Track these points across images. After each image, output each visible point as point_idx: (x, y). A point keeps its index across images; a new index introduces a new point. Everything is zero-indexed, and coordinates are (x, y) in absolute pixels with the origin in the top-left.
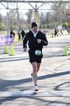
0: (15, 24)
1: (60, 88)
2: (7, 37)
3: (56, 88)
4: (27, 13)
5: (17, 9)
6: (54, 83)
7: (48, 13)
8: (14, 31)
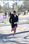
0: (7, 10)
1: (27, 38)
2: (4, 15)
3: (25, 38)
4: (12, 5)
5: (8, 3)
6: (24, 36)
7: (21, 5)
8: (7, 13)
